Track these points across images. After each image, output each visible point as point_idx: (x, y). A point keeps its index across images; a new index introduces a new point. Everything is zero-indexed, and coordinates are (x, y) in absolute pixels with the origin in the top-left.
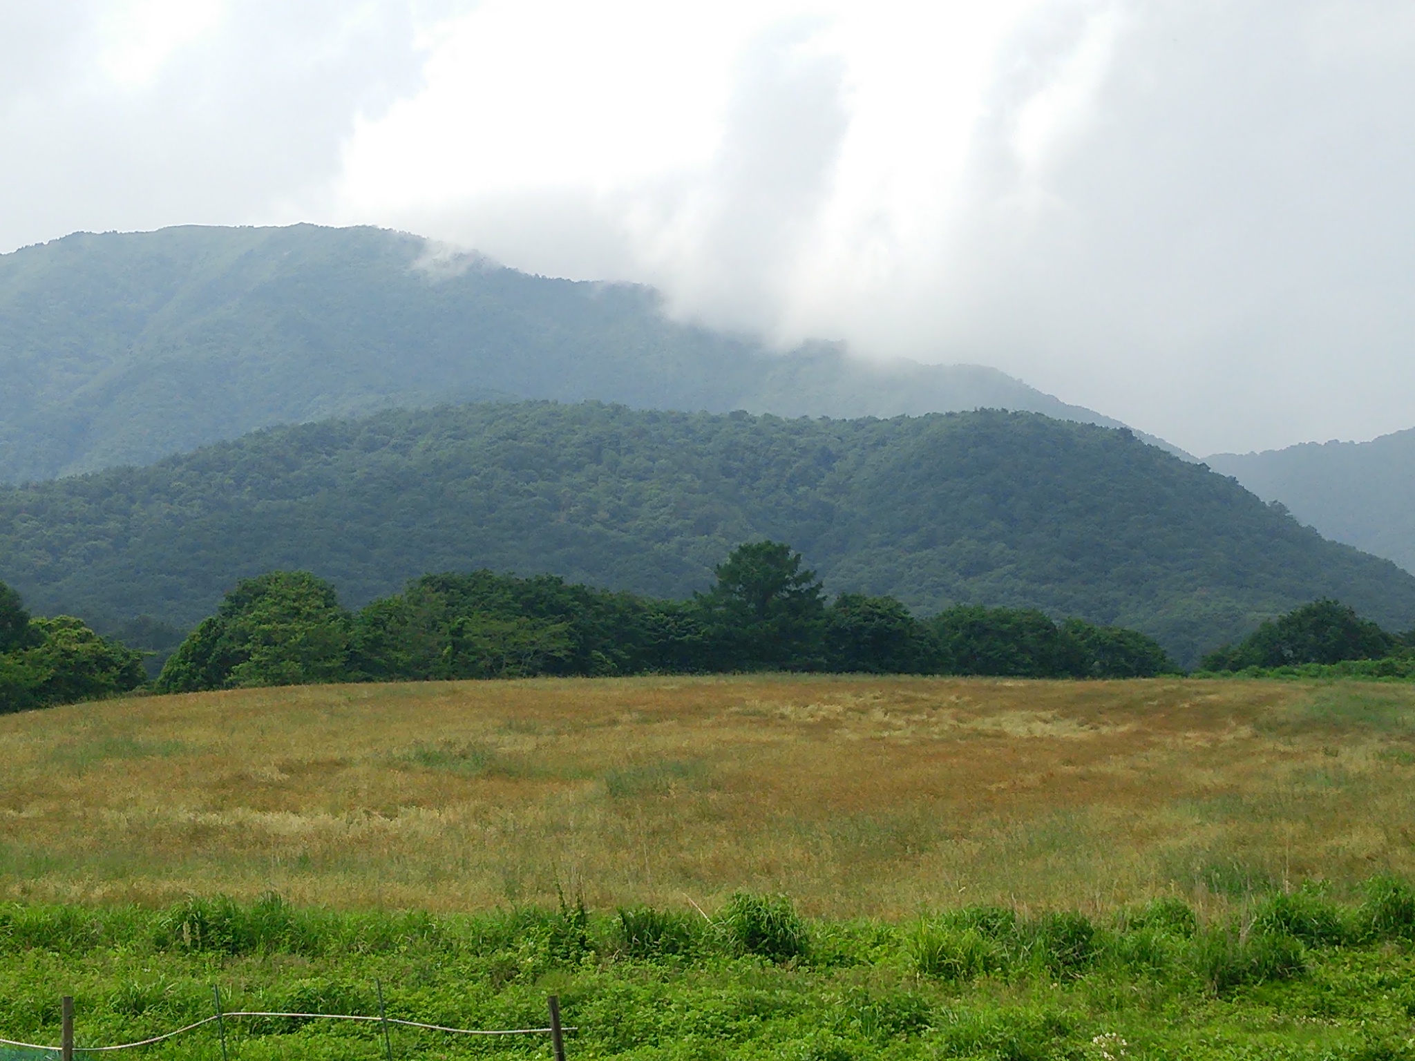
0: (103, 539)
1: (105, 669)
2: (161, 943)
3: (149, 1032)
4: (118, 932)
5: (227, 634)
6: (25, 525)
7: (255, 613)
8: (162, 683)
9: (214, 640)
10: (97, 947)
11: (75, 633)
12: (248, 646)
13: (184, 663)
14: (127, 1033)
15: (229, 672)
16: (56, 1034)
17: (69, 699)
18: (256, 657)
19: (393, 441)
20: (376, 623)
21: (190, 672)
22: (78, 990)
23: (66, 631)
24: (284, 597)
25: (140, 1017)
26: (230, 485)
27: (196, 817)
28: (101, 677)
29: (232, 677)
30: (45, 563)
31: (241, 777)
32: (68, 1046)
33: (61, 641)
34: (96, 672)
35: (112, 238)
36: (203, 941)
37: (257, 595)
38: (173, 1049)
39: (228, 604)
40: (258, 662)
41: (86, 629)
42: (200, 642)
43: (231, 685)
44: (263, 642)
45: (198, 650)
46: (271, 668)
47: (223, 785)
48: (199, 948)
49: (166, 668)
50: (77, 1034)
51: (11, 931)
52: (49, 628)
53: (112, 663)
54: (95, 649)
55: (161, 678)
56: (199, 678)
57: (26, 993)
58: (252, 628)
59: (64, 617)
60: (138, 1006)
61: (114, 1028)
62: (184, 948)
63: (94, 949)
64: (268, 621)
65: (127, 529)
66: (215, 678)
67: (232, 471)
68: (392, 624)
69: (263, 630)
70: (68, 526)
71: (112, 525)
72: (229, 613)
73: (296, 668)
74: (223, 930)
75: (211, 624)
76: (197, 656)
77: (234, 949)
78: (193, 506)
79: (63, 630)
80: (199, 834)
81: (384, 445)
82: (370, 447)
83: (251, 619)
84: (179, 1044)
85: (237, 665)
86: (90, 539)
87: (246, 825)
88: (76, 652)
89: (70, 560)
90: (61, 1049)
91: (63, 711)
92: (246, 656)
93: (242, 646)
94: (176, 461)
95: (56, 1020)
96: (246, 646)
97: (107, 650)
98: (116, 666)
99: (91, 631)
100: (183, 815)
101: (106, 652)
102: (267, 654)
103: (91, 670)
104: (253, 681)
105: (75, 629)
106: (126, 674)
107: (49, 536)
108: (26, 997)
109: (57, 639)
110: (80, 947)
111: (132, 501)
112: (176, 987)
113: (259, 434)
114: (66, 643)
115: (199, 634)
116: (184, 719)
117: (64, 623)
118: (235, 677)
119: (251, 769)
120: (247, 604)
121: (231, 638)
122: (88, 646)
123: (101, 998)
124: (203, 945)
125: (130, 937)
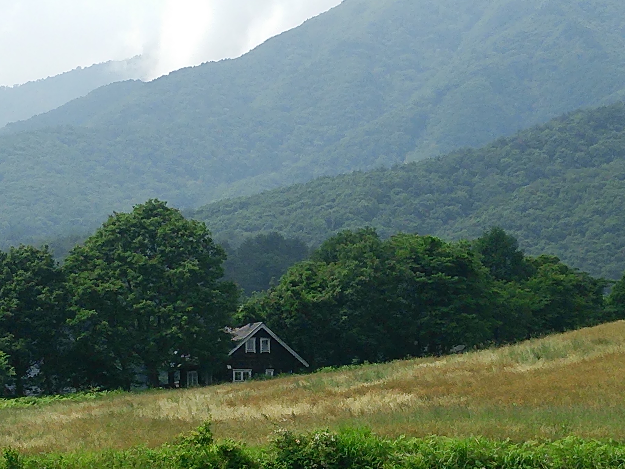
11: (555, 267)
23: (548, 266)
53: (586, 289)
79: (546, 265)
88: (563, 281)
98: (588, 290)
103: (574, 295)
105: (554, 264)
114: (552, 274)
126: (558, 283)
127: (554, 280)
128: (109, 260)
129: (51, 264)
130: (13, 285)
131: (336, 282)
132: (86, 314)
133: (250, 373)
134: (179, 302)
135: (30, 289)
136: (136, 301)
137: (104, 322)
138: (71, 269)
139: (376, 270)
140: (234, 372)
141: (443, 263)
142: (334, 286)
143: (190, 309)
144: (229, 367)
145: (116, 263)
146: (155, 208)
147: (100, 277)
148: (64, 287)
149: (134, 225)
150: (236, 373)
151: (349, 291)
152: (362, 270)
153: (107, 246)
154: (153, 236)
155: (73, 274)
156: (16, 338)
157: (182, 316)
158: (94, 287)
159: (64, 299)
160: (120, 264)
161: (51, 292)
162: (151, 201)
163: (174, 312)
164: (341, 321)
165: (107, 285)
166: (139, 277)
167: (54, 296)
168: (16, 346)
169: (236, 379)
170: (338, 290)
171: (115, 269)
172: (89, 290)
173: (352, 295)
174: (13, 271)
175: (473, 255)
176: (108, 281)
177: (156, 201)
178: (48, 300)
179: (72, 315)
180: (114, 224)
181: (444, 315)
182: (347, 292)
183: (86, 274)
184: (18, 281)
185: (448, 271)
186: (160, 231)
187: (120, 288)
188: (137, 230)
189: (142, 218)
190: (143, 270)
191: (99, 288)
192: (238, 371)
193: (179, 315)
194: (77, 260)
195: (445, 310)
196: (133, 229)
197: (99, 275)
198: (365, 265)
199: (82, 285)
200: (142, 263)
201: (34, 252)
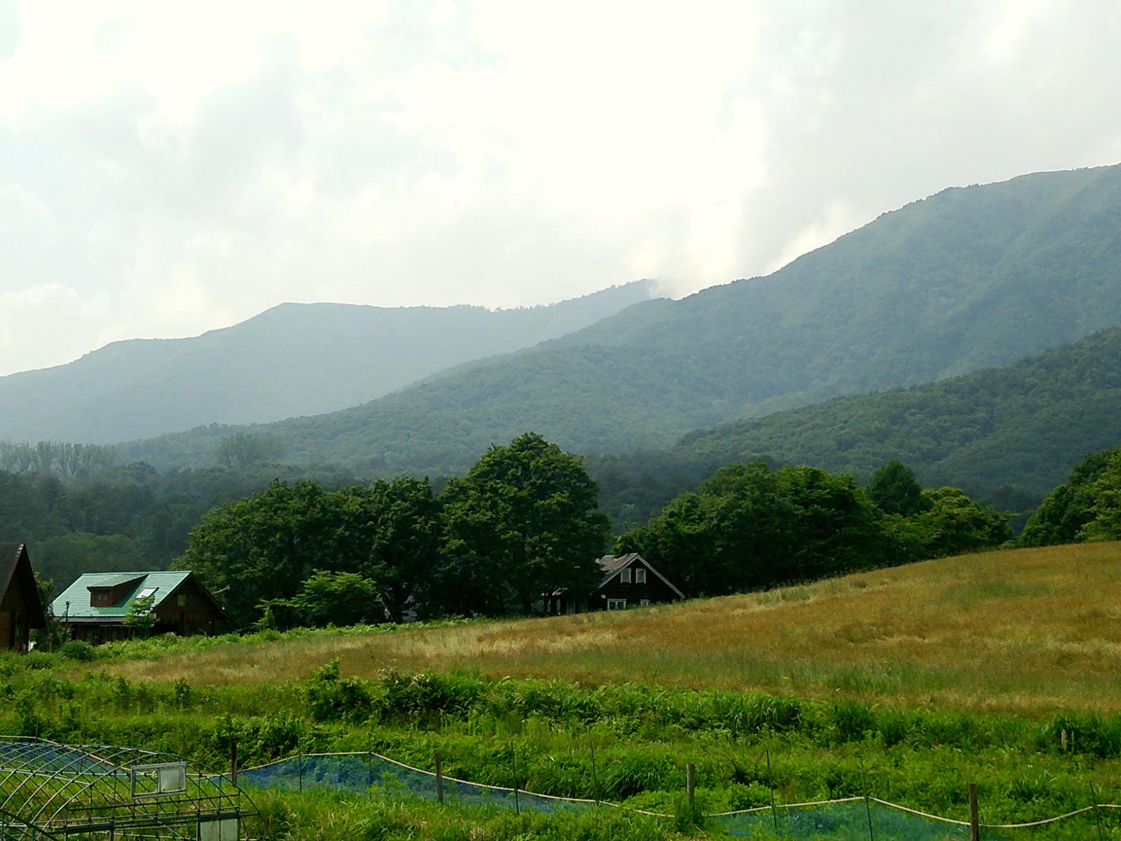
0: (973, 427)
1: (979, 528)
2: (1041, 745)
3: (1036, 816)
4: (1006, 735)
5: (1076, 499)
6: (913, 418)
7: (1099, 480)
8: (1025, 539)
9: (1066, 504)
10: (991, 746)
11: (955, 500)
12: (1094, 508)
13: (1042, 523)
14: (1019, 815)
15: (1080, 529)
16: (964, 812)
17: (953, 552)
18: (1100, 517)
21: (1047, 529)
22: (978, 779)
23: (948, 499)
25: (1029, 803)
26: (1073, 378)
27: (1062, 645)
28: (977, 534)
29: (1081, 534)
30: (930, 447)
31: (1096, 614)
32: (975, 823)
33: (947, 507)
34: (973, 530)
35: (975, 191)
36: (1077, 746)
37: (1099, 467)
38: (1057, 830)
39: (1076, 474)
40: (1103, 522)
41: (964, 497)
42: (1055, 505)
43: (1081, 540)
44: (1106, 505)
45: (1053, 512)
46: (1114, 525)
47: (1082, 619)
48: (1073, 751)
49: (1028, 527)
50: (982, 811)
51: (924, 731)
52: (936, 497)
53: (985, 523)
54: (971, 512)
55: (1024, 534)
56: (1055, 534)
57: (939, 779)
58: (1097, 494)
59: (946, 488)
60: (1025, 795)
61: (1008, 810)
62: (1061, 751)
63: (989, 747)
64: (1111, 488)
65: (991, 418)
66: (1067, 534)
67: (1074, 367)
69: (1106, 494)
70: (946, 417)
71: (981, 415)
72: (1077, 482)
74: (1092, 736)
75: (1063, 491)
76: (1053, 517)
77: (1101, 753)
78: (1043, 397)
79: (946, 498)
80: (1064, 659)
83: (1097, 487)
84: (1062, 827)
85: (1086, 523)
86: (962, 427)
87: (1103, 653)
88: (957, 515)
89: (948, 443)
90: (969, 824)
91: (951, 561)
92: (1093, 516)
93: (1089, 508)
94: (1028, 361)
95: (963, 801)
96: (1092, 508)
97: (980, 513)
98: (988, 525)
99: (967, 498)
100: (1051, 644)
101: (980, 515)
102: (1109, 515)
103: (969, 529)
104: (1100, 536)
105: (956, 497)
106: (996, 531)
107: (932, 426)
108: (938, 783)
109: (942, 505)
110: (977, 745)
111: (995, 395)
112: (1057, 780)
113: (1097, 336)
114: (949, 508)
115: (1053, 499)
116: (1045, 567)
117: (947, 493)
118: (1085, 533)
119: (1105, 608)
120: (1092, 474)
121: (1080, 502)
122: (966, 510)
123: (996, 787)
124: (1075, 749)
125: (1015, 740)
126: (951, 517)
127: (947, 514)
128: (483, 491)
129: (429, 494)
130: (390, 515)
131: (714, 514)
132: (455, 543)
133: (625, 602)
134: (545, 533)
135: (406, 518)
136: (504, 531)
137: (472, 552)
138: (448, 500)
139: (755, 502)
140: (608, 602)
141: (821, 495)
142: (712, 519)
143: (555, 540)
144: (604, 597)
145: (489, 494)
146: (529, 441)
147: (472, 508)
148: (438, 518)
149: (508, 458)
150: (610, 603)
151: (727, 523)
152: (740, 502)
153: (481, 478)
154: (526, 468)
155: (447, 505)
156: (389, 566)
157: (547, 547)
158: (465, 517)
159: (438, 530)
160: (492, 495)
161: (426, 522)
162: (526, 434)
163: (540, 543)
164: (716, 553)
165: (476, 516)
166: (508, 508)
167: (429, 525)
168: (389, 573)
169: (611, 608)
170: (715, 522)
171: (487, 500)
172: (459, 520)
173: (729, 527)
174: (393, 501)
175: (854, 488)
176: (479, 512)
177: (532, 434)
178: (422, 530)
179: (444, 544)
180: (489, 456)
181: (822, 549)
182: (722, 525)
183: (459, 505)
184: (395, 511)
185: (824, 502)
186: (532, 463)
187: (489, 519)
188: (510, 462)
189: (516, 451)
190: (516, 501)
191: (469, 519)
192: (613, 600)
193: (545, 546)
194: (453, 491)
195: (822, 543)
196: (506, 461)
197: (471, 506)
198: (744, 496)
199: (453, 515)
200: (512, 495)
201: (414, 484)
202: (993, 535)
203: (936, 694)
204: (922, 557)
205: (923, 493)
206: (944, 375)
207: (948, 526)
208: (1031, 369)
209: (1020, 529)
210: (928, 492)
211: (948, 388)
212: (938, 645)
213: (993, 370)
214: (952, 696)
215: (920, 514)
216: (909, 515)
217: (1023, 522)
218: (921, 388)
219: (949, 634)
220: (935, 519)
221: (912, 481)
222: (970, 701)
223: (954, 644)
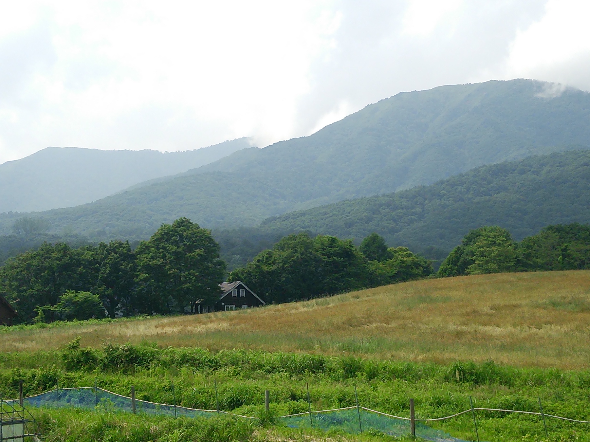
0: (414, 216)
1: (417, 268)
2: (447, 379)
3: (444, 414)
4: (428, 374)
5: (465, 253)
6: (384, 211)
7: (476, 244)
8: (440, 273)
9: (460, 255)
10: (421, 379)
11: (405, 253)
12: (474, 258)
13: (449, 265)
14: (435, 414)
15: (467, 268)
16: (408, 413)
17: (404, 280)
18: (477, 262)
19: (533, 169)
20: (528, 247)
21: (451, 268)
22: (415, 396)
23: (402, 253)
24: (489, 237)
25: (440, 408)
26: (464, 191)
27: (457, 327)
28: (416, 271)
29: (468, 270)
30: (393, 226)
31: (475, 312)
32: (413, 418)
33: (400, 257)
34: (414, 269)
35: (415, 93)
36: (464, 379)
37: (478, 236)
38: (454, 422)
39: (466, 240)
40: (479, 264)
41: (410, 252)
42: (455, 256)
43: (467, 274)
44: (480, 256)
45: (454, 259)
46: (484, 266)
47: (468, 314)
48: (462, 381)
49: (441, 267)
50: (417, 413)
51: (388, 372)
52: (395, 252)
53: (420, 266)
54: (413, 260)
55: (439, 271)
56: (455, 271)
57: (395, 396)
58: (476, 250)
59: (400, 247)
60: (439, 403)
61: (430, 412)
62: (456, 381)
63: (420, 380)
64: (482, 247)
65: (423, 211)
66: (461, 271)
67: (465, 185)
68: (536, 247)
69: (480, 250)
70: (401, 211)
71: (418, 209)
72: (466, 244)
73: (495, 266)
74: (471, 374)
75: (459, 249)
76: (454, 262)
77: (476, 382)
78: (449, 200)
79: (401, 252)
80: (459, 334)
81: (529, 171)
82: (523, 172)
83: (475, 246)
84: (456, 420)
85: (470, 265)
86: (409, 215)
87: (477, 331)
88: (406, 261)
89: (401, 224)
90: (410, 419)
91: (402, 285)
92: (474, 261)
93: (472, 257)
94: (442, 182)
95: (407, 408)
96: (473, 258)
97: (418, 260)
98: (421, 266)
99: (411, 252)
100: (451, 327)
101: (418, 261)
102: (482, 261)
103: (412, 268)
104: (477, 272)
105: (405, 252)
106: (426, 270)
107: (393, 215)
108: (395, 398)
109: (398, 256)
110: (415, 379)
111: (425, 199)
112: (455, 396)
113: (475, 170)
114: (402, 257)
115: (454, 253)
116: (450, 288)
117: (401, 250)
118: (470, 270)
119: (479, 308)
120: (473, 240)
121: (467, 254)
122: (410, 259)
123: (424, 400)
124: (463, 380)
125: (434, 376)
126: (403, 262)
127: (401, 260)
128: (158, 248)
129: (129, 250)
130: (108, 261)
131: (280, 261)
132: (143, 276)
133: (234, 307)
134: (191, 270)
135: (116, 263)
136: (170, 269)
137: (152, 280)
138: (140, 253)
139: (302, 254)
140: (225, 307)
141: (336, 251)
142: (279, 263)
143: (197, 274)
144: (223, 304)
145: (161, 250)
146: (183, 222)
147: (152, 258)
148: (134, 262)
149: (172, 231)
150: (226, 307)
151: (287, 265)
152: (294, 254)
153: (157, 241)
154: (181, 236)
155: (139, 256)
156: (108, 288)
157: (193, 278)
158: (149, 262)
159: (134, 269)
160: (163, 250)
161: (128, 265)
162: (181, 218)
163: (188, 275)
164: (282, 281)
165: (154, 261)
166: (172, 257)
167: (129, 266)
168: (107, 292)
169: (226, 310)
170: (281, 264)
171: (160, 253)
172: (146, 264)
173: (289, 267)
174: (109, 254)
175: (353, 247)
176: (156, 259)
177: (184, 218)
178: (126, 269)
179: (137, 276)
180: (162, 230)
181: (337, 279)
182: (285, 266)
183: (146, 255)
184: (110, 258)
185: (337, 255)
186: (185, 234)
187: (162, 263)
188: (173, 233)
189: (176, 227)
190: (175, 253)
191: (151, 263)
192: (228, 306)
193: (191, 277)
194: (142, 248)
195: (337, 275)
196: (170, 232)
197: (152, 256)
198: (296, 251)
199: (142, 261)
200: (174, 250)
201: (121, 244)
202: (424, 272)
203: (394, 353)
204: (389, 283)
205: (389, 249)
206: (400, 189)
207: (401, 267)
208: (443, 186)
209: (437, 269)
210: (391, 249)
211: (402, 196)
212: (395, 328)
213: (424, 187)
214: (402, 354)
215: (387, 260)
216: (381, 261)
217: (439, 264)
218: (387, 196)
219: (401, 322)
220: (395, 263)
221: (383, 244)
222: (411, 356)
223: (404, 327)
